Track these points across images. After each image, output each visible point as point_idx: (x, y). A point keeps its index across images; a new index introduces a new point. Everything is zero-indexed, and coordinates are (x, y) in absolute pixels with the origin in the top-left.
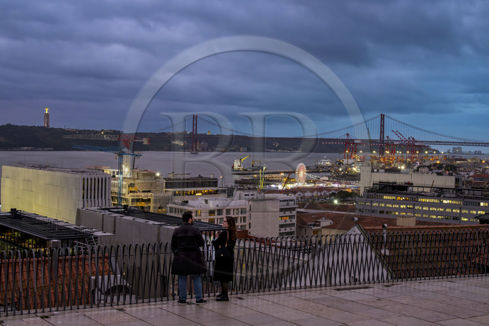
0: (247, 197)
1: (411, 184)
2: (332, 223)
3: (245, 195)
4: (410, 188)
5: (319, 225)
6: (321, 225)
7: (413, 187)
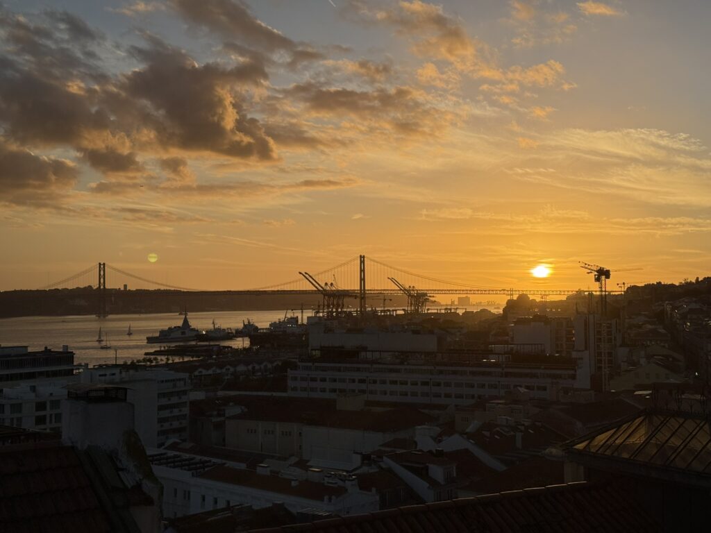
0: (103, 378)
1: (365, 349)
2: (246, 410)
3: (100, 376)
4: (363, 354)
5: (224, 415)
6: (227, 415)
7: (366, 351)
